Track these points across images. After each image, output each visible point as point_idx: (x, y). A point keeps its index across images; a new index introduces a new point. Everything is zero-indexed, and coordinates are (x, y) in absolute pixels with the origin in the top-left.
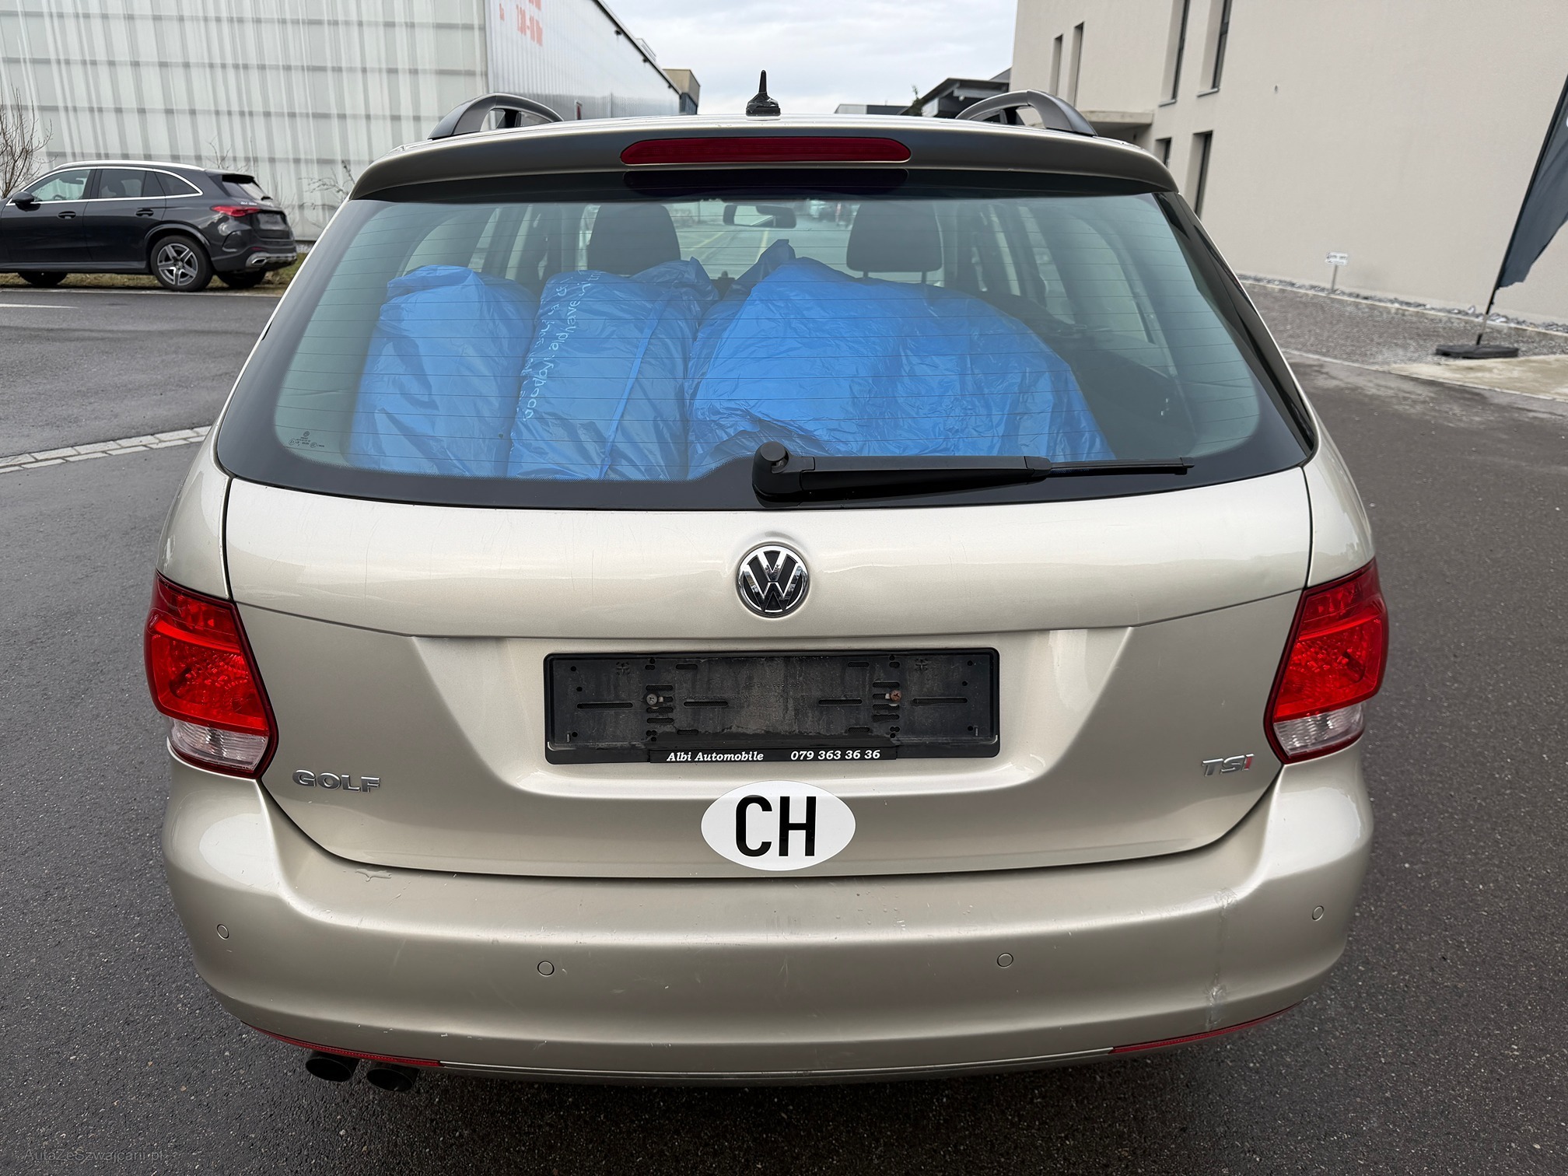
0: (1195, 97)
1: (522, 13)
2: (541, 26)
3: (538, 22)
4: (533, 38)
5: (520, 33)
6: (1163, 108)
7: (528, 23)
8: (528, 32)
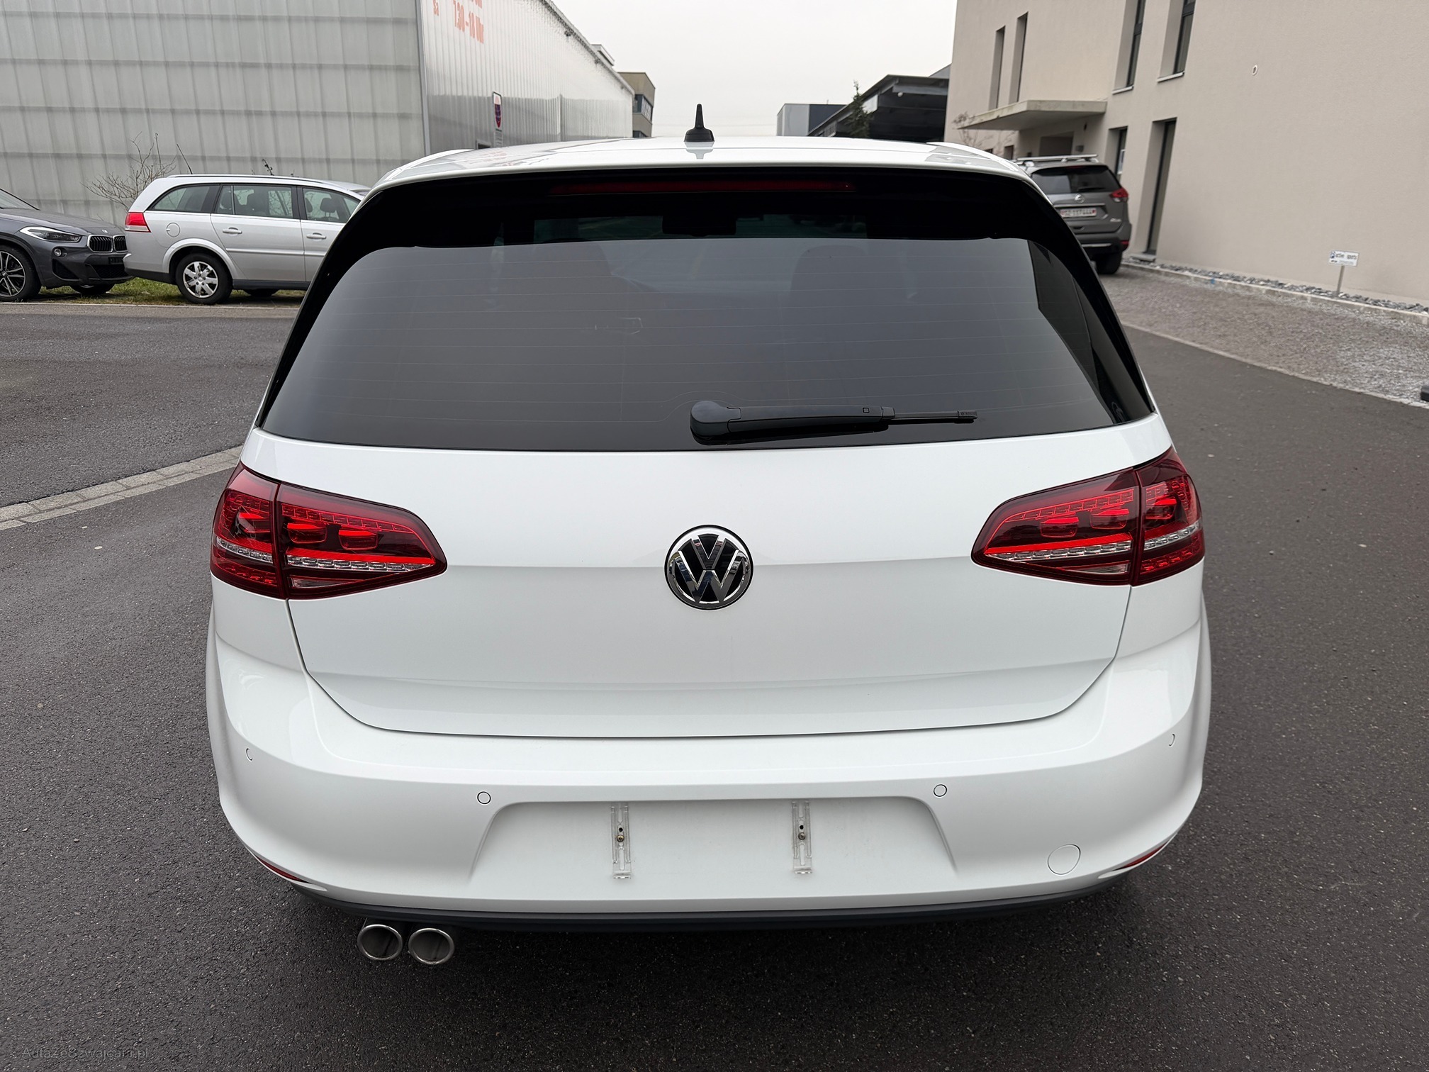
0: (1156, 84)
1: (460, 8)
2: (482, 22)
3: (478, 19)
4: (472, 34)
5: (457, 29)
6: (1118, 96)
7: (467, 19)
8: (467, 29)
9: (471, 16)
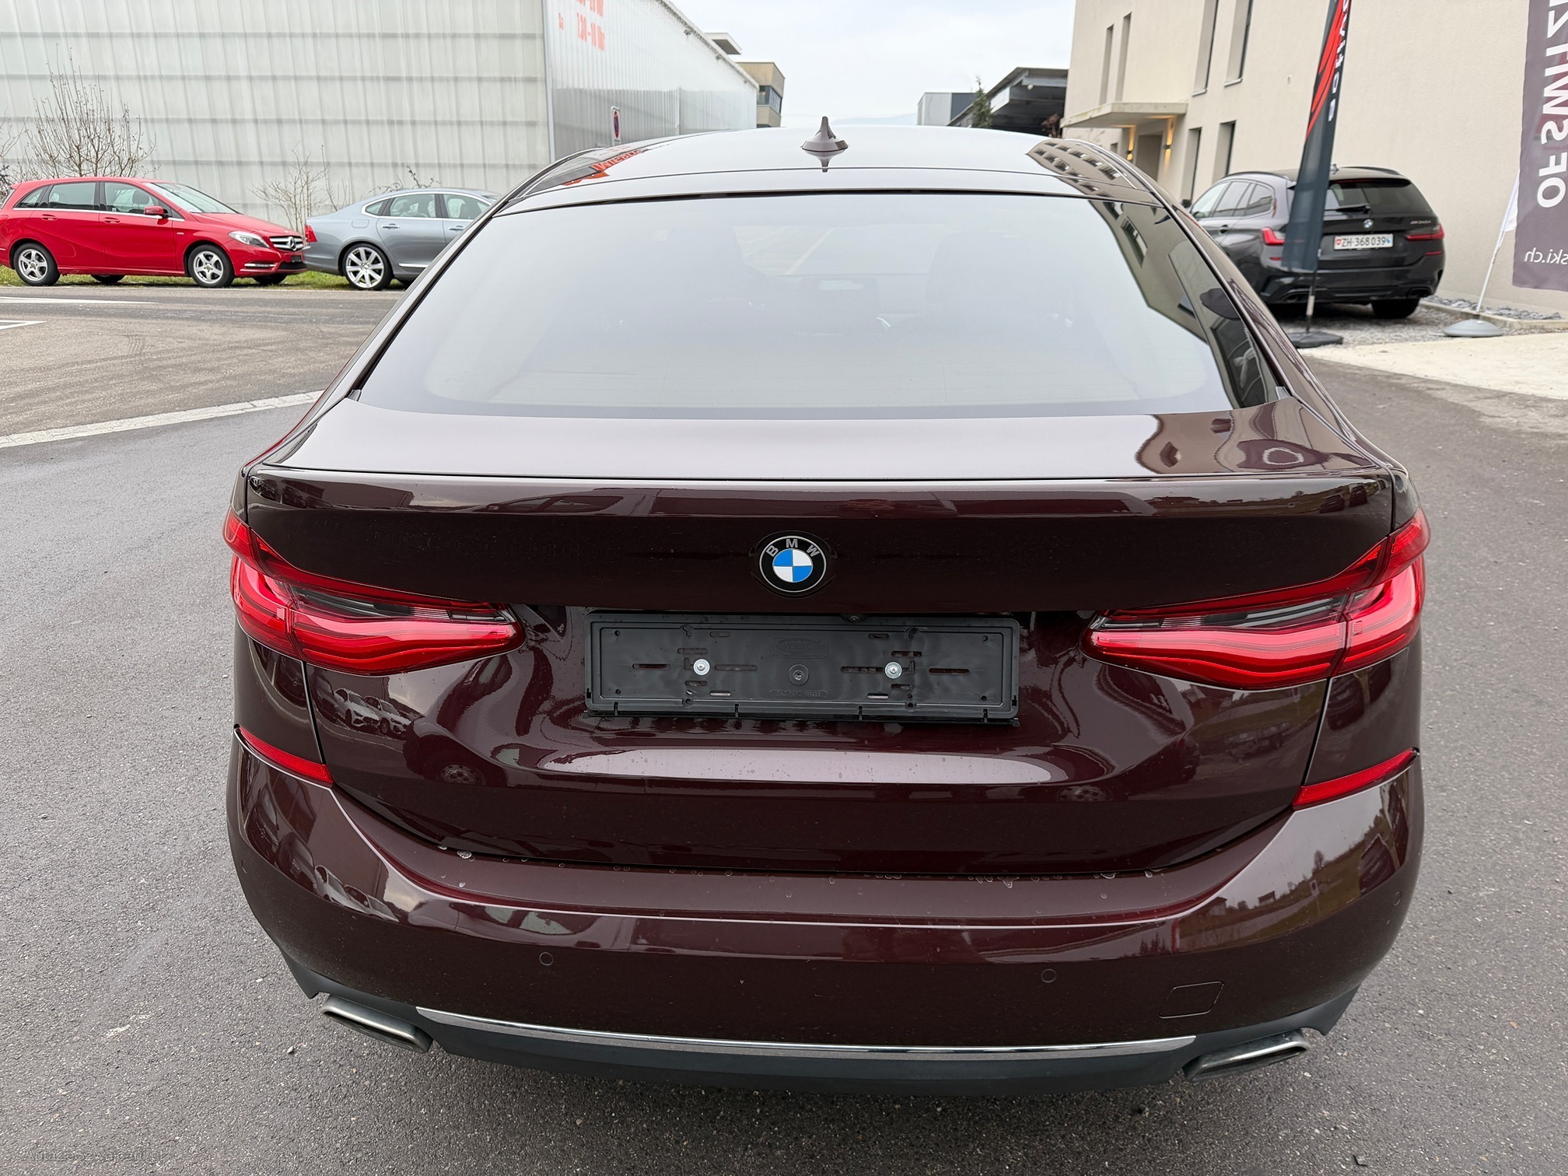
0: (1223, 88)
1: (583, 20)
2: (603, 31)
3: (599, 28)
4: (594, 43)
5: (580, 40)
6: (1196, 98)
7: (589, 30)
8: (589, 38)
9: (593, 26)
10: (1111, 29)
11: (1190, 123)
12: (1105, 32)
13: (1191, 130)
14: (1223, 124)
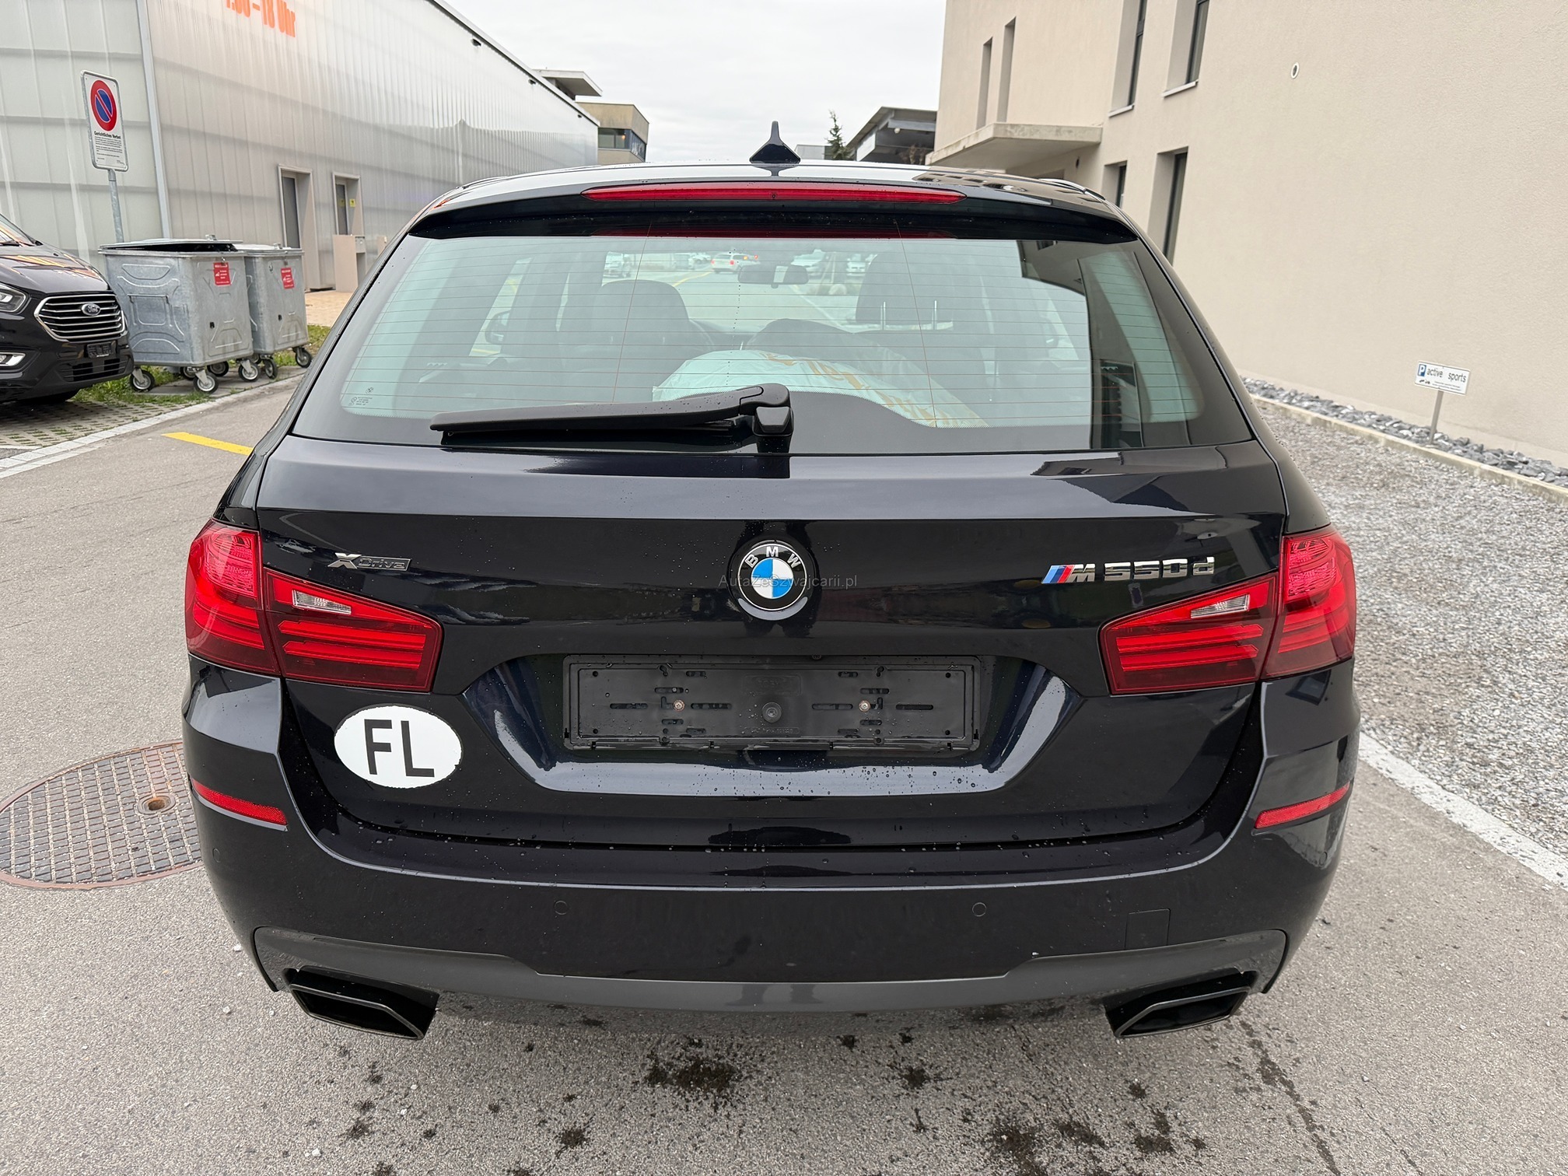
0: (1159, 100)
2: (291, 8)
4: (269, 22)
5: (232, 11)
6: (1114, 119)
10: (988, 45)
11: (1108, 156)
12: (981, 49)
13: (1110, 167)
14: (1160, 154)
